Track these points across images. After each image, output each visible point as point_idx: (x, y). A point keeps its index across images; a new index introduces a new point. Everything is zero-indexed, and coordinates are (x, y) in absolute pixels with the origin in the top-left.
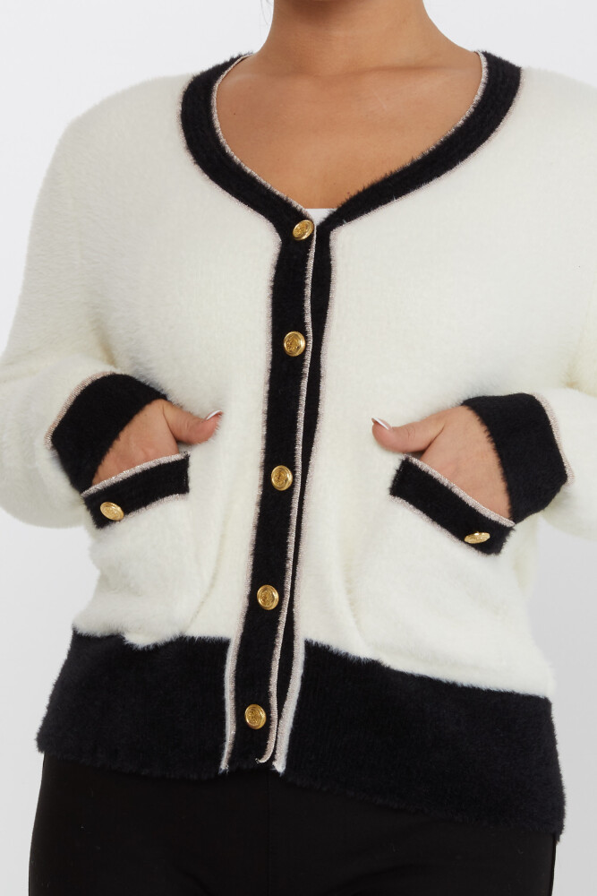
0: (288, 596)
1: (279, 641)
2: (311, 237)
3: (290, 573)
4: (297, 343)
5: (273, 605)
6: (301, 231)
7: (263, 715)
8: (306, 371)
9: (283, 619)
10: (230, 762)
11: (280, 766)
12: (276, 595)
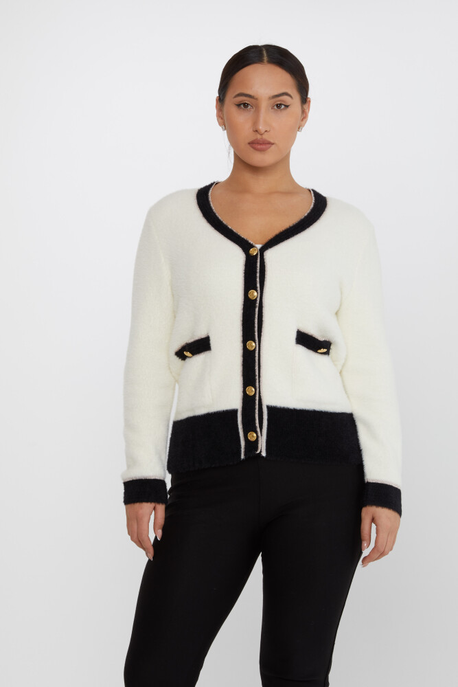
0: (258, 390)
1: (257, 407)
2: (257, 254)
3: (257, 381)
4: (254, 294)
5: (253, 393)
6: (253, 252)
7: (255, 435)
8: (258, 305)
9: (257, 398)
10: (245, 455)
11: (264, 454)
12: (253, 389)
